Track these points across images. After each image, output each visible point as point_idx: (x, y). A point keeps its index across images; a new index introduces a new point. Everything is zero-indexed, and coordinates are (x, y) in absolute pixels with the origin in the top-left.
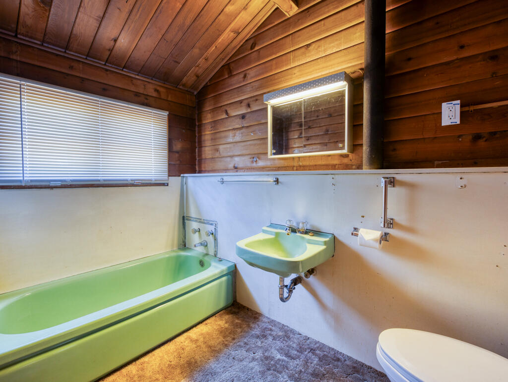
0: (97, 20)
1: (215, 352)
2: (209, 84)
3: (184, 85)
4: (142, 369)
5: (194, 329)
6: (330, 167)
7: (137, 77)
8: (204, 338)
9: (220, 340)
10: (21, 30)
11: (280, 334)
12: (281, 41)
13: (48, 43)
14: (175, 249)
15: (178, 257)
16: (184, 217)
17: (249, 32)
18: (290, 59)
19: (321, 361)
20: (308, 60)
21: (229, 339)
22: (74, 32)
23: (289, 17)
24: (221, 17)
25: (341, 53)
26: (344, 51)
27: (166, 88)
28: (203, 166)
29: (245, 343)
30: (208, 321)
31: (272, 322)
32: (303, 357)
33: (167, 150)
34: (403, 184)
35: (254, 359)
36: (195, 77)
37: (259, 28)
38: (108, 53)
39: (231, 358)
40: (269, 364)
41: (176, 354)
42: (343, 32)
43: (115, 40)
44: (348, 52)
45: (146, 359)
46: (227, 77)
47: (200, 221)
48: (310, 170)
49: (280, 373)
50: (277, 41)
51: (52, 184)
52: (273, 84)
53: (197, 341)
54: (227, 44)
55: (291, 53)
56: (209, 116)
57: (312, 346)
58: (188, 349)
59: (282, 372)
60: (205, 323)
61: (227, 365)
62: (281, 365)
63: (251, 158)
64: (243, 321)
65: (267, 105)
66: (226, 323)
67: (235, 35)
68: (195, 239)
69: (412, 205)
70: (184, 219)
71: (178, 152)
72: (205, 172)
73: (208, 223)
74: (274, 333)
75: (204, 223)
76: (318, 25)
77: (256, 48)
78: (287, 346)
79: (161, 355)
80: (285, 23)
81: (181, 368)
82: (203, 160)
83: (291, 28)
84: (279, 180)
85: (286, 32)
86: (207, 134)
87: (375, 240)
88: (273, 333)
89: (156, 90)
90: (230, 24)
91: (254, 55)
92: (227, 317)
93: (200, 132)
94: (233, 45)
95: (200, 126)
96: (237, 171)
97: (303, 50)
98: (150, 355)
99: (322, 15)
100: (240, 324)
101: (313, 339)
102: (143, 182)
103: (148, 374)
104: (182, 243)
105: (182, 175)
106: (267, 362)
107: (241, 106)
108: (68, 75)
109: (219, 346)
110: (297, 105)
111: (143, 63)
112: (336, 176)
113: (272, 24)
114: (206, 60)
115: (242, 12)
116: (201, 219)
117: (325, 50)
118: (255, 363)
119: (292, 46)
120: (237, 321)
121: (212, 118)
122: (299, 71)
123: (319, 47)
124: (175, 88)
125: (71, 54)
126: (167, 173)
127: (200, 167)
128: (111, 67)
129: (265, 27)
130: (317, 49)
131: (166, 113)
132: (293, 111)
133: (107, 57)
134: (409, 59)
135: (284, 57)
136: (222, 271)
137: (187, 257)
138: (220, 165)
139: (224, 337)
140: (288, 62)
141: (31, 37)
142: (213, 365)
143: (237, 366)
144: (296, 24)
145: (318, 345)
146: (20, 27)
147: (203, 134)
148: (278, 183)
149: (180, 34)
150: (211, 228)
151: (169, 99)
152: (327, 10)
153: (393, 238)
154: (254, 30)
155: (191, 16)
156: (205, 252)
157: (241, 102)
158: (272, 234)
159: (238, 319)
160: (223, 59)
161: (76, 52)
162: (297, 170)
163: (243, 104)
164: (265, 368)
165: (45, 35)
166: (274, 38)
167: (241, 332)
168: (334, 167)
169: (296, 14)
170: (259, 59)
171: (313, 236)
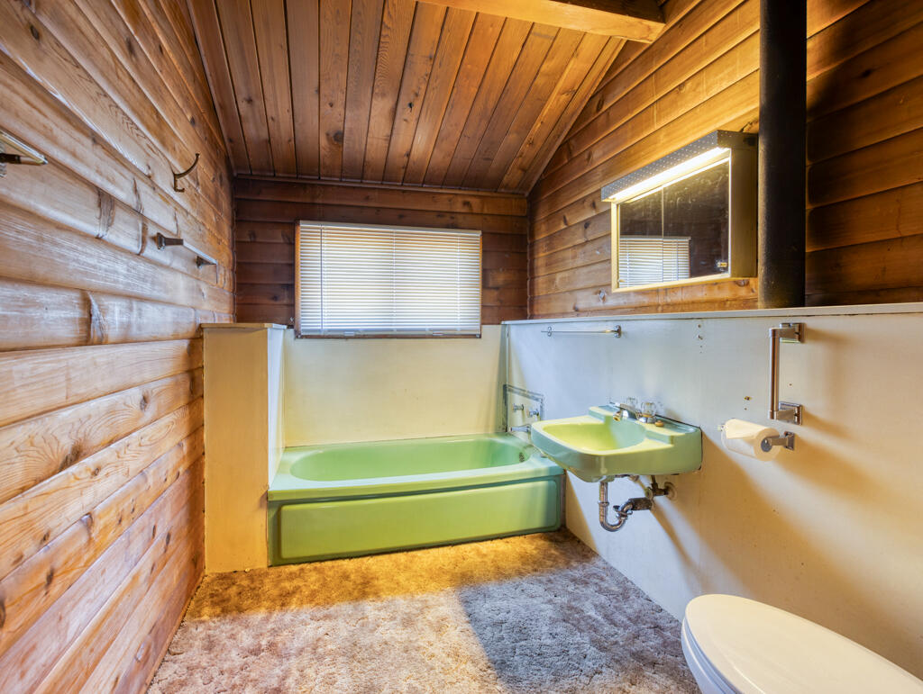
0: (386, 140)
1: (501, 575)
2: (543, 177)
3: (506, 187)
4: (411, 562)
5: (489, 542)
6: (716, 305)
7: (440, 191)
8: (496, 556)
9: (515, 565)
10: (323, 171)
11: (615, 588)
12: (639, 89)
13: (346, 177)
14: (491, 431)
15: (492, 444)
16: (505, 387)
17: (594, 84)
18: (653, 117)
19: (665, 647)
20: (681, 113)
21: (529, 568)
22: (367, 159)
23: (651, 43)
24: (540, 81)
25: (736, 90)
26: (742, 83)
27: (480, 197)
28: (536, 307)
29: (550, 581)
30: (512, 539)
31: (610, 569)
32: (633, 628)
33: (480, 286)
34: (818, 336)
35: (550, 602)
36: (520, 172)
37: (609, 73)
38: (403, 171)
39: (519, 589)
40: (570, 615)
41: (453, 560)
42: (739, 48)
43: (408, 155)
44: (748, 84)
45: (419, 553)
46: (566, 161)
47: (525, 394)
48: (683, 311)
49: (581, 631)
50: (634, 88)
51: (347, 334)
52: (628, 165)
53: (485, 555)
54: (559, 113)
55: (655, 106)
56: (543, 227)
57: (662, 623)
58: (470, 560)
59: (583, 631)
60: (505, 540)
61: (509, 594)
62: (588, 624)
63: (596, 293)
64: (561, 553)
65: (609, 204)
66: (536, 549)
67: (570, 96)
68: (517, 419)
69: (837, 380)
70: (505, 390)
71: (497, 288)
72: (539, 317)
73: (533, 398)
74: (604, 585)
75: (528, 397)
76: (696, 45)
77: (605, 108)
78: (616, 607)
79: (437, 555)
80: (645, 55)
81: (452, 575)
82: (536, 299)
83: (654, 62)
84: (623, 330)
85: (646, 71)
86: (541, 256)
87: (750, 442)
88: (602, 583)
89: (466, 204)
90: (556, 84)
91: (602, 120)
92: (541, 542)
93: (532, 254)
94: (569, 111)
95: (532, 245)
96: (578, 315)
97: (673, 96)
98: (425, 551)
99: (702, 25)
100: (556, 557)
101: (669, 614)
102: (446, 332)
103: (415, 568)
104: (502, 426)
105: (503, 323)
106: (568, 612)
107: (584, 208)
108: (363, 207)
109: (510, 571)
110: (654, 198)
111: (444, 172)
112: (705, 321)
113: (626, 61)
114: (532, 144)
115: (572, 62)
116: (524, 391)
117: (707, 90)
118: (551, 607)
119: (657, 93)
120: (553, 551)
121: (548, 230)
122: (667, 135)
123: (698, 85)
124: (495, 195)
125: (368, 183)
126: (479, 320)
127: (532, 310)
128: (409, 186)
129: (616, 69)
130: (694, 90)
131: (478, 234)
132: (648, 210)
133: (402, 176)
134: (867, 73)
135: (644, 115)
136: (538, 471)
137: (504, 447)
138: (556, 306)
139: (523, 564)
140: (649, 122)
141: (331, 177)
142: (492, 587)
143: (523, 600)
144: (661, 53)
145: (673, 625)
146: (321, 168)
147: (536, 256)
148: (620, 334)
149: (484, 123)
150: (536, 406)
151: (486, 211)
152: (711, 14)
153: (803, 443)
154: (600, 80)
155: (494, 97)
156: (528, 442)
157: (583, 200)
158: (600, 418)
159: (556, 549)
160: (559, 136)
161: (371, 179)
162: (662, 311)
163: (586, 204)
164: (561, 617)
165: (342, 170)
166: (629, 85)
167: (551, 566)
168: (722, 304)
169: (662, 37)
170: (608, 125)
171: (662, 426)
